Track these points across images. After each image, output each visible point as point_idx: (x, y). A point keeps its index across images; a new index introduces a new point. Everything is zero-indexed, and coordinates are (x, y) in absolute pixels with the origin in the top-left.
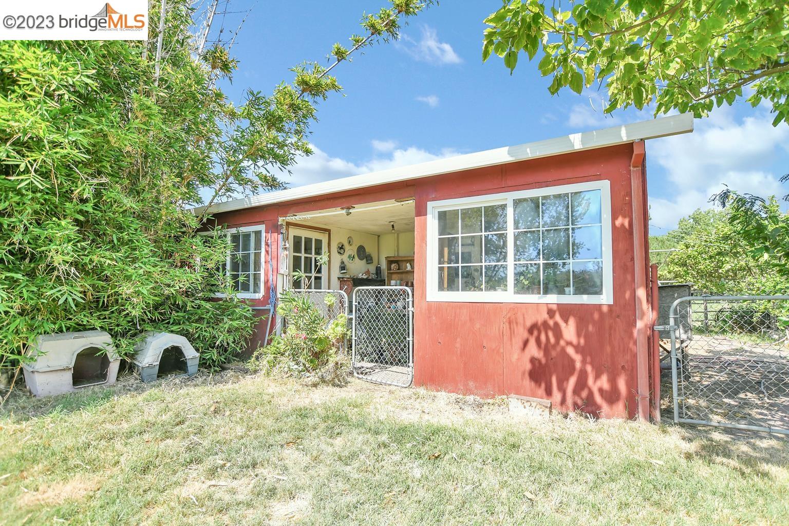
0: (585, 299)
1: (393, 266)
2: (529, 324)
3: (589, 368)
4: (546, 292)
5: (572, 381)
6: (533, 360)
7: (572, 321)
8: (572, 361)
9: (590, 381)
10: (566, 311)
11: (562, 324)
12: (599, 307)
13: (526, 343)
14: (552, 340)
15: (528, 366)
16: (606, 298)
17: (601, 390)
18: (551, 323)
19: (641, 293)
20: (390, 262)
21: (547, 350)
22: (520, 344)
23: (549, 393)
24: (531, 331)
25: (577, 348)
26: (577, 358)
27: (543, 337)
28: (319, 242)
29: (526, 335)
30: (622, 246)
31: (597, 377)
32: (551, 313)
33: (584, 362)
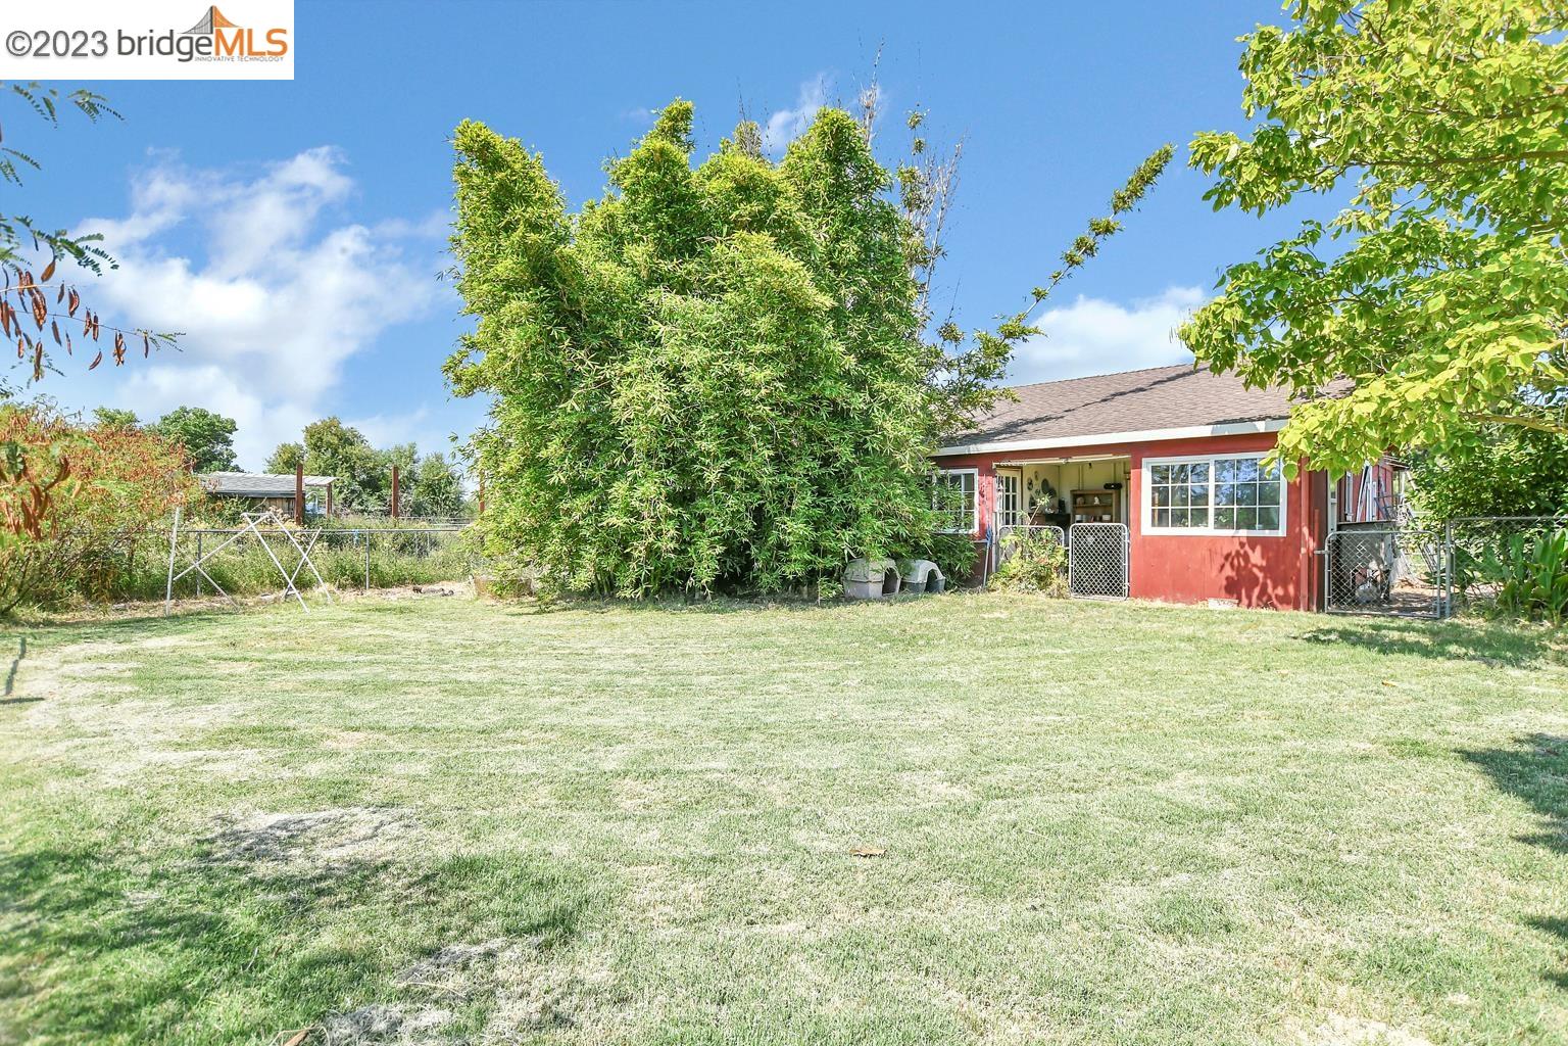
0: (1267, 533)
1: (1079, 500)
2: (1225, 552)
3: (1269, 582)
4: (1238, 528)
5: (1256, 591)
6: (1227, 578)
7: (1258, 549)
8: (1257, 579)
9: (1270, 590)
10: (1253, 542)
11: (1250, 552)
12: (1277, 539)
13: (1223, 567)
14: (1242, 564)
15: (1224, 583)
16: (1281, 532)
17: (1276, 596)
18: (1242, 552)
19: (1305, 530)
20: (1075, 495)
21: (1238, 570)
22: (1219, 567)
23: (1239, 598)
24: (1226, 558)
25: (1261, 569)
26: (1260, 575)
27: (1236, 562)
28: (1014, 479)
29: (1223, 560)
30: (1294, 497)
31: (1275, 588)
32: (1242, 545)
33: (1265, 577)
